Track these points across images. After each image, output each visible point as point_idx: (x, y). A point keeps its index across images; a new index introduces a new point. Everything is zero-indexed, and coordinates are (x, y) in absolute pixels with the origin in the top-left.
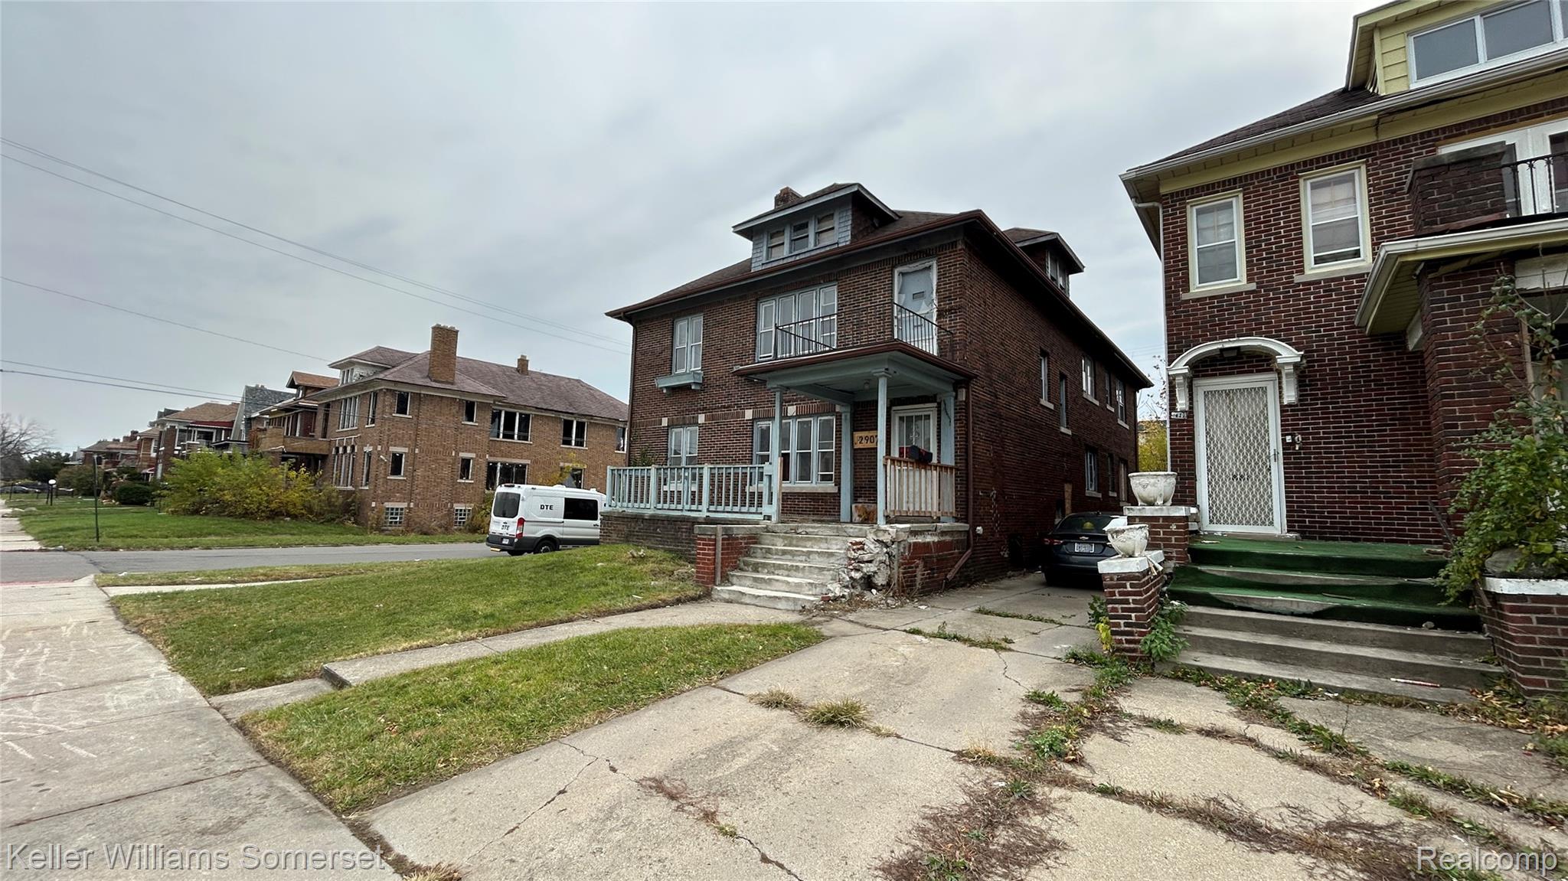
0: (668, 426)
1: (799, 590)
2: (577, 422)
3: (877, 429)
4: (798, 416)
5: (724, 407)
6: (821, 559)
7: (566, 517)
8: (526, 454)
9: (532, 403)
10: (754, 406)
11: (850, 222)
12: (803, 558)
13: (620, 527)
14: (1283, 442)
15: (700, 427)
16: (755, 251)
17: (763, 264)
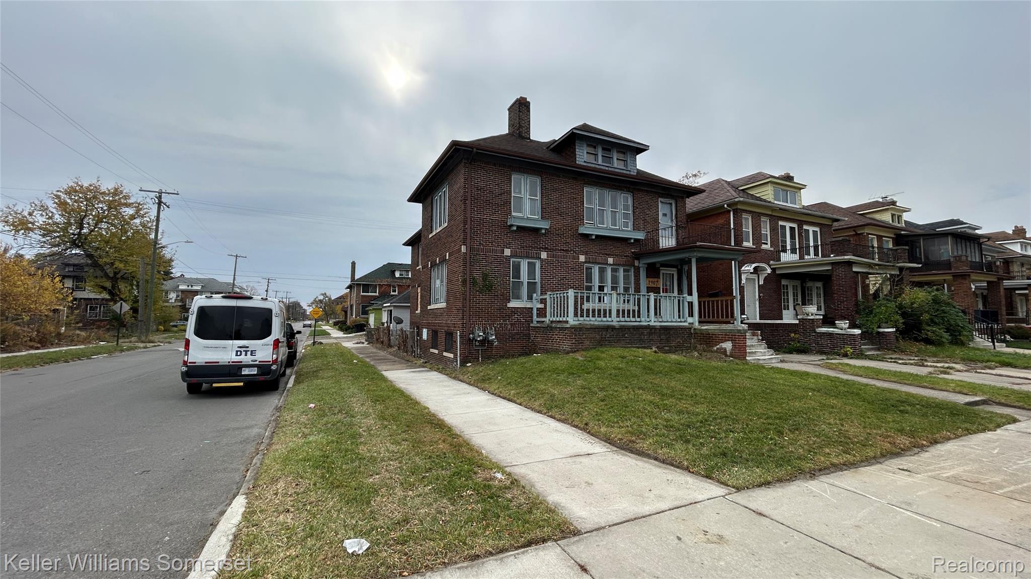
0: (511, 256)
5: (563, 250)
10: (586, 253)
14: (759, 295)
15: (542, 261)
16: (577, 150)
17: (585, 162)
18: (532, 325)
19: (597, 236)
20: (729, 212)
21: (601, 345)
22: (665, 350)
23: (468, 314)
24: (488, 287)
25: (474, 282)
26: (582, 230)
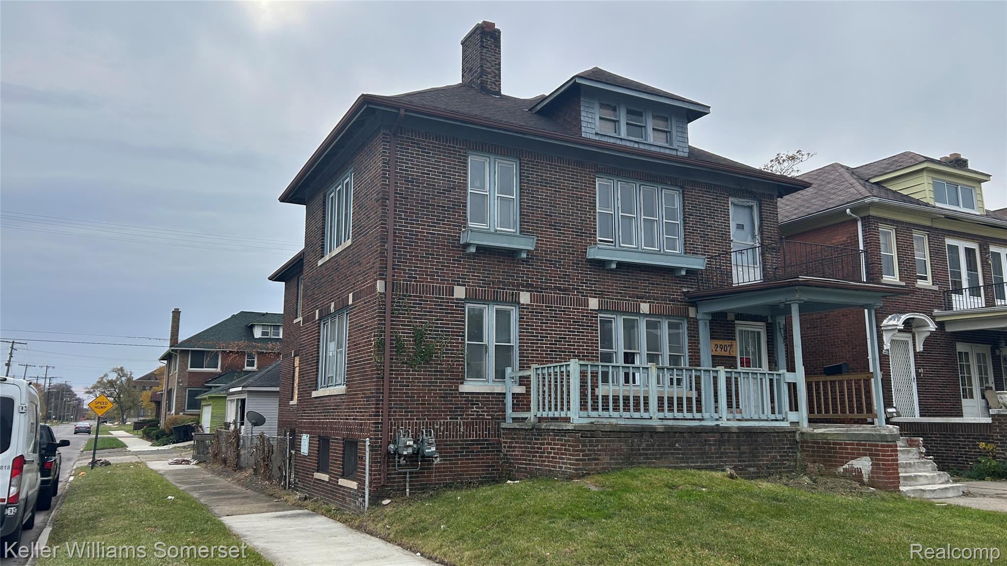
0: (467, 300)
4: (650, 315)
10: (600, 295)
14: (917, 372)
15: (522, 307)
16: (583, 114)
17: (597, 134)
18: (503, 425)
19: (620, 264)
20: (856, 221)
21: (632, 463)
22: (749, 473)
23: (386, 407)
24: (425, 356)
25: (399, 348)
26: (593, 253)
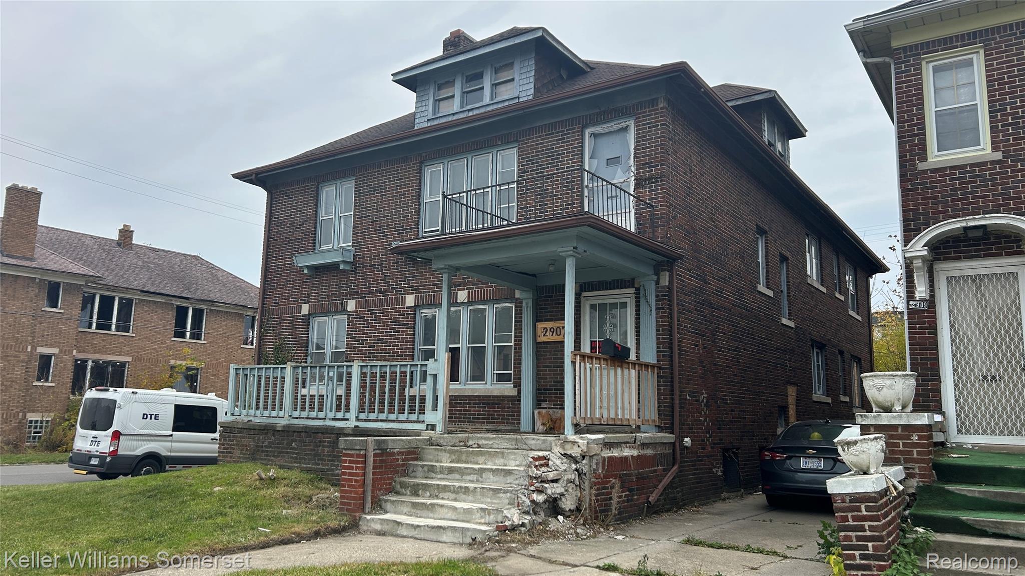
0: (309, 315)
1: (468, 517)
2: (194, 310)
3: (564, 320)
4: (470, 303)
5: (380, 291)
6: (496, 479)
7: (176, 428)
8: (127, 349)
9: (135, 285)
10: (416, 290)
11: (533, 73)
12: (474, 477)
13: (245, 441)
15: (350, 314)
16: (418, 105)
